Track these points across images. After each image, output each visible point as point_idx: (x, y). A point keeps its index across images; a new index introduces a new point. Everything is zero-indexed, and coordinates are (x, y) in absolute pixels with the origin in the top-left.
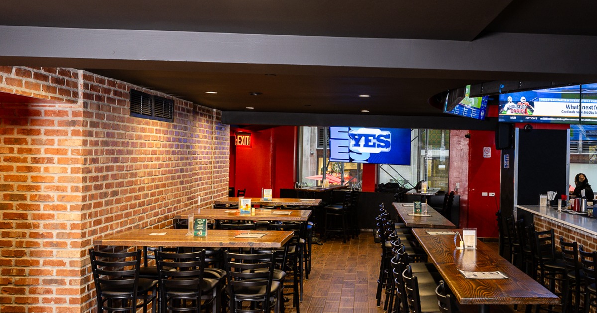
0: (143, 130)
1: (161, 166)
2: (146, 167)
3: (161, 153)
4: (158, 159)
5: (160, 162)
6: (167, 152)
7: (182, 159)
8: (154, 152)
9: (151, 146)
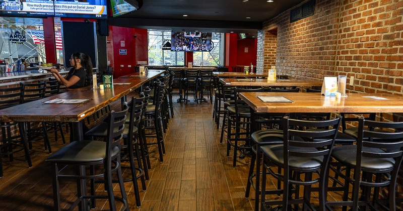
0: (295, 28)
1: (304, 46)
2: (296, 47)
3: (305, 38)
4: (302, 42)
5: (304, 44)
6: (309, 36)
7: (321, 39)
8: (300, 38)
9: (299, 35)
